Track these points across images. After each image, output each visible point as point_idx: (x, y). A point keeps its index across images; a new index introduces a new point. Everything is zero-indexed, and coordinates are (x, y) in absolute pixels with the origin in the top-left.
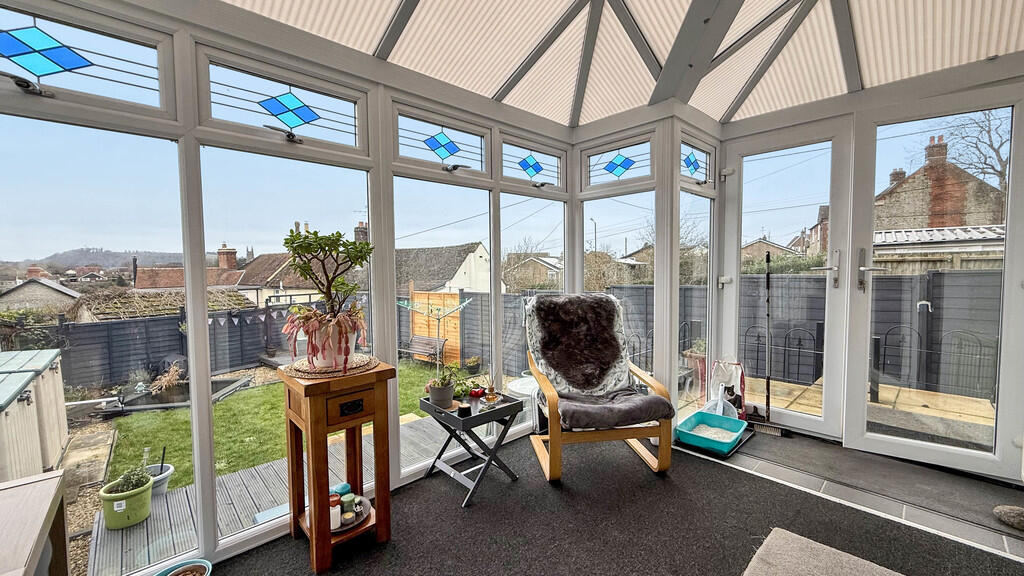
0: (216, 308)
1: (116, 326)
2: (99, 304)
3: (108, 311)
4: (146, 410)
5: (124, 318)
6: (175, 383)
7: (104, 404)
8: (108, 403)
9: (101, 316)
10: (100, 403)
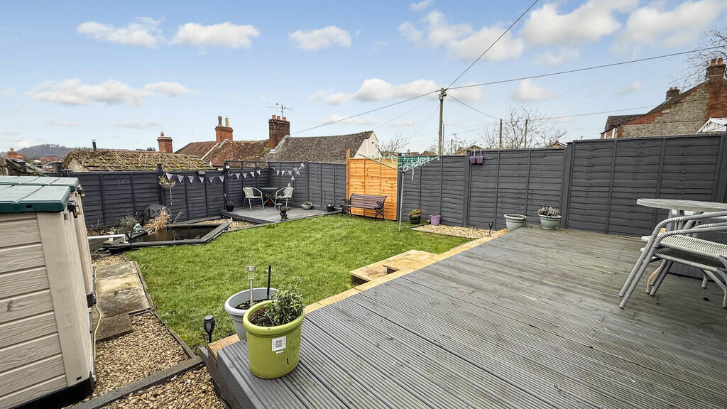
0: (184, 168)
1: (105, 177)
2: (87, 158)
3: (96, 165)
4: (151, 246)
5: (111, 170)
6: (165, 226)
7: (111, 240)
8: (115, 239)
9: (91, 168)
10: (108, 239)
